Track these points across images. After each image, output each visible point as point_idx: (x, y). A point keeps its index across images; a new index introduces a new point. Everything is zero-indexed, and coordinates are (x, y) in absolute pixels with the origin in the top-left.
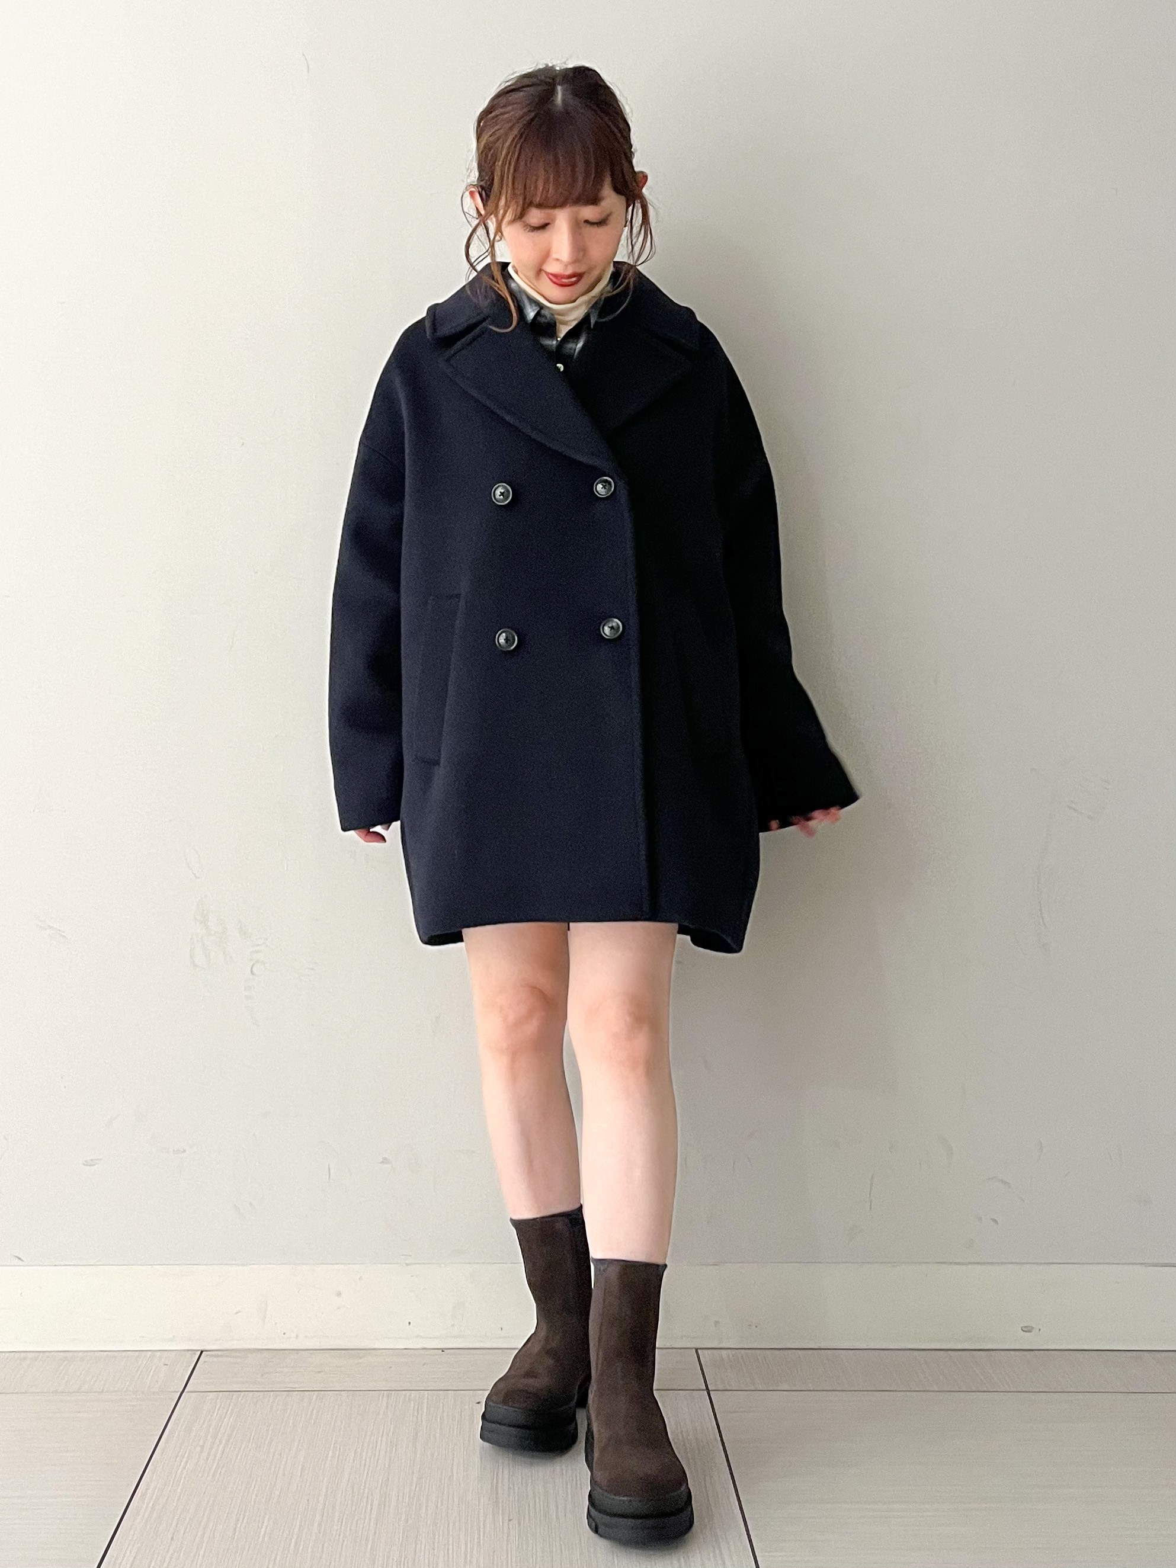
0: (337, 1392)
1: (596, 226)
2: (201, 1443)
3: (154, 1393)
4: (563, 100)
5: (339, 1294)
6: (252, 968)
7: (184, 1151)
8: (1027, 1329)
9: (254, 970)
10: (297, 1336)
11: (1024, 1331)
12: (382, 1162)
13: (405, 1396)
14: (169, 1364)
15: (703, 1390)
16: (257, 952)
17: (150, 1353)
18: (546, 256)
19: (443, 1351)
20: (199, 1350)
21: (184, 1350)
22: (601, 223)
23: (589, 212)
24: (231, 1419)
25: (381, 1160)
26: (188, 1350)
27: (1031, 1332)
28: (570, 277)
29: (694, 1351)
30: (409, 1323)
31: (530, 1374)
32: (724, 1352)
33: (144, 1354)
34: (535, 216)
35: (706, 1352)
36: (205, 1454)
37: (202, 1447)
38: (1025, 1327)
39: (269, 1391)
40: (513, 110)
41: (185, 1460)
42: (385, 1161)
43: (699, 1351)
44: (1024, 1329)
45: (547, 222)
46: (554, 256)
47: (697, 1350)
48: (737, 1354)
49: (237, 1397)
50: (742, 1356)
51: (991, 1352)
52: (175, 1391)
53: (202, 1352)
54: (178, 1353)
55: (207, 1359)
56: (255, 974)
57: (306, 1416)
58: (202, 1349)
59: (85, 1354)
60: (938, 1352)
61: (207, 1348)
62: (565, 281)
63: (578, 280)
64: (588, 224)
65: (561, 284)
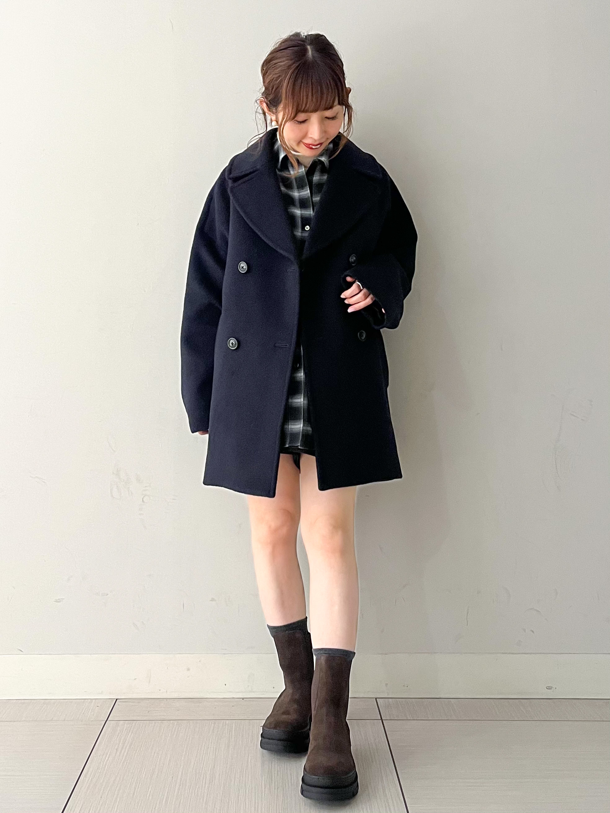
0: (188, 721)
1: (331, 119)
2: (116, 747)
3: (91, 722)
4: (312, 54)
5: (188, 670)
6: (143, 499)
7: (107, 595)
8: (549, 688)
10: (167, 692)
11: (547, 689)
12: (211, 601)
13: (223, 722)
14: (99, 706)
15: (380, 720)
16: (145, 490)
17: (89, 700)
18: (305, 136)
19: (243, 699)
20: (114, 699)
21: (107, 699)
22: (333, 118)
23: (328, 113)
24: (132, 735)
25: (211, 599)
26: (109, 699)
27: (551, 689)
28: (317, 145)
29: (373, 699)
30: (225, 685)
31: (286, 713)
32: (390, 700)
33: (86, 700)
34: (301, 116)
35: (381, 700)
36: (118, 753)
37: (117, 750)
38: (548, 687)
39: (152, 720)
41: (108, 756)
42: (213, 600)
43: (377, 699)
44: (547, 688)
45: (306, 119)
46: (310, 136)
47: (376, 699)
48: (397, 701)
49: (135, 724)
50: (400, 702)
51: (531, 700)
52: (103, 720)
53: (117, 700)
54: (104, 700)
55: (120, 704)
56: (144, 502)
57: (171, 733)
58: (117, 698)
59: (55, 700)
60: (502, 700)
61: (119, 698)
62: (313, 147)
63: (320, 146)
64: (327, 119)
65: (311, 148)
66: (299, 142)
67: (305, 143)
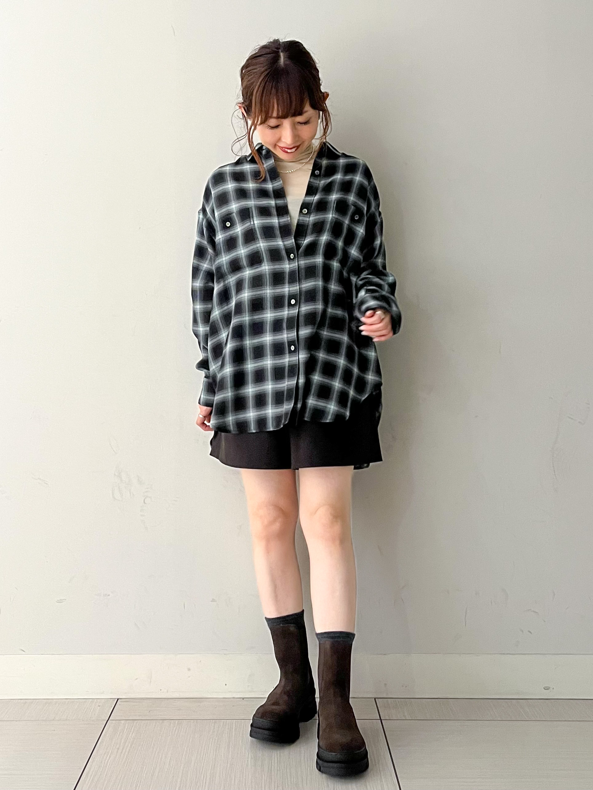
0: (188, 720)
1: (303, 124)
2: (117, 747)
3: (93, 721)
4: (284, 61)
5: (189, 670)
7: (109, 595)
8: (547, 688)
9: (145, 501)
10: (167, 691)
11: (545, 689)
12: (212, 601)
13: (224, 722)
14: (101, 706)
15: (379, 719)
16: (147, 492)
17: (91, 700)
18: (279, 140)
19: (243, 699)
20: (116, 699)
21: (109, 698)
22: (306, 123)
23: (299, 119)
24: (133, 734)
25: (211, 600)
26: (111, 699)
27: (548, 690)
28: (292, 149)
29: (374, 699)
30: (226, 685)
31: (276, 703)
32: (389, 700)
33: (88, 700)
34: (272, 122)
35: (380, 700)
36: (119, 752)
37: (118, 749)
38: (545, 687)
39: (153, 720)
40: (260, 67)
41: (109, 755)
42: (213, 600)
45: (279, 124)
47: (375, 699)
48: (396, 701)
49: (136, 723)
50: (398, 702)
51: (528, 700)
52: (104, 720)
53: (118, 699)
54: (105, 700)
55: (121, 703)
56: (146, 504)
57: (172, 733)
58: (118, 698)
59: (57, 700)
60: (500, 700)
61: (121, 697)
62: (289, 151)
63: (296, 150)
64: (300, 124)
65: (287, 152)
66: (275, 146)
67: (281, 147)
